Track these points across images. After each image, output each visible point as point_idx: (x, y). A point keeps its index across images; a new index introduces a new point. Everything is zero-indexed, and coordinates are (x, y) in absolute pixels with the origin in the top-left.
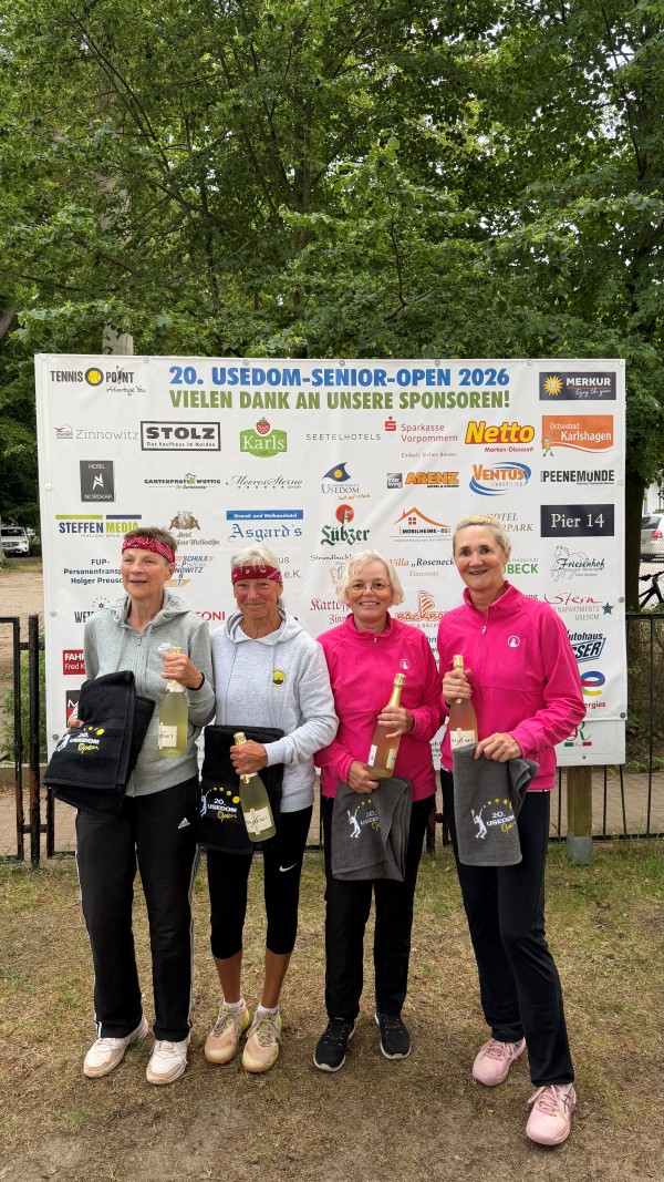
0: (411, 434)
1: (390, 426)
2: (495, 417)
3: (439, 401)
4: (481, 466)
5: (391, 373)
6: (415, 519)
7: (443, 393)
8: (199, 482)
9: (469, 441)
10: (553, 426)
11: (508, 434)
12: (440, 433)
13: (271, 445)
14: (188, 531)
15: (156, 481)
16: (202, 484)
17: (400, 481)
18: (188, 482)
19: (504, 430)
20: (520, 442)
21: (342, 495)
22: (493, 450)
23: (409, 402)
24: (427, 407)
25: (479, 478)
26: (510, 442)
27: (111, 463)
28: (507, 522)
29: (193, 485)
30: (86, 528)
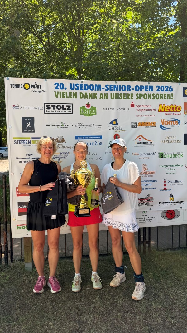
0: (140, 108)
1: (132, 105)
2: (168, 103)
3: (149, 97)
4: (164, 120)
5: (133, 87)
6: (141, 139)
7: (151, 94)
8: (65, 125)
9: (160, 111)
11: (173, 108)
12: (150, 108)
13: (91, 112)
14: (61, 143)
15: (50, 125)
16: (66, 126)
17: (136, 125)
18: (61, 125)
19: (171, 107)
20: (177, 111)
21: (116, 130)
22: (168, 114)
23: (139, 97)
24: (145, 99)
25: (163, 124)
26: (173, 111)
27: (33, 118)
28: (172, 140)
29: (63, 127)
30: (24, 142)
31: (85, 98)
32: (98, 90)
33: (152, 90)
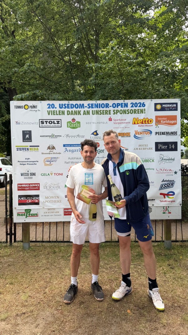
1: (110, 119)
2: (141, 116)
4: (137, 131)
5: (111, 104)
7: (126, 110)
9: (133, 123)
10: (159, 119)
11: (145, 121)
12: (125, 121)
13: (76, 125)
14: (52, 150)
15: (43, 136)
16: (56, 137)
18: (52, 136)
20: (149, 123)
21: (96, 140)
22: (141, 126)
24: (121, 114)
25: (136, 134)
26: (146, 123)
27: (31, 131)
28: (145, 147)
29: (54, 137)
30: (24, 149)
31: (71, 115)
32: (82, 108)
33: (127, 107)
